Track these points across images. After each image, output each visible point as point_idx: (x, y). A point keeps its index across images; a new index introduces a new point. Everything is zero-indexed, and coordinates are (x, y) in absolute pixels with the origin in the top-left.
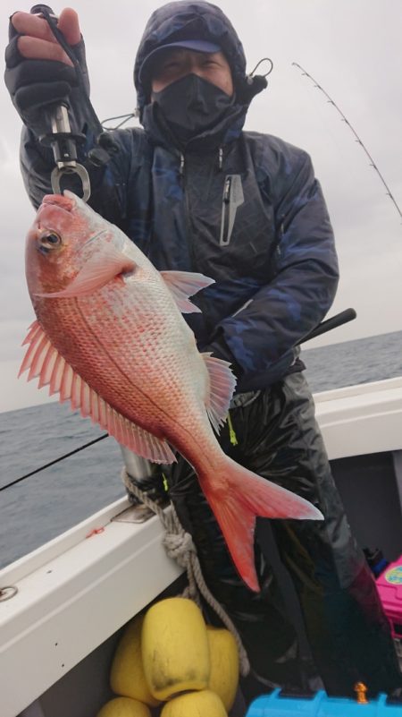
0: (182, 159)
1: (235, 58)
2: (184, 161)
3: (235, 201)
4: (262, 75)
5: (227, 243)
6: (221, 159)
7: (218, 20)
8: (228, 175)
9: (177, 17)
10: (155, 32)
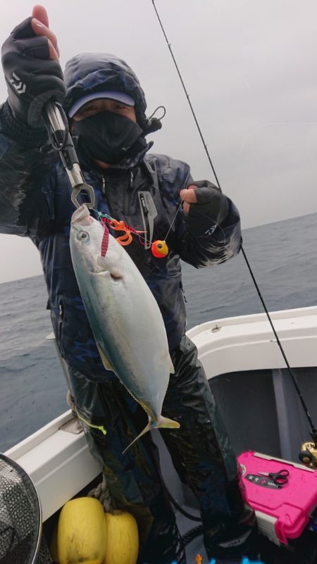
0: (104, 181)
1: (140, 106)
2: (105, 183)
3: (151, 214)
4: (158, 118)
5: (150, 247)
6: (132, 180)
7: (130, 76)
8: (139, 193)
9: (100, 72)
10: (81, 82)
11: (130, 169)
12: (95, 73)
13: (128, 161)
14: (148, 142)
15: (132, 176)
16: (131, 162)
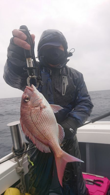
0: (51, 71)
1: (66, 47)
3: (66, 84)
4: (72, 52)
5: (64, 95)
6: (61, 72)
8: (63, 76)
9: (52, 35)
10: (46, 37)
11: (60, 68)
12: (51, 35)
13: (60, 65)
14: (68, 59)
15: (61, 70)
16: (61, 66)
